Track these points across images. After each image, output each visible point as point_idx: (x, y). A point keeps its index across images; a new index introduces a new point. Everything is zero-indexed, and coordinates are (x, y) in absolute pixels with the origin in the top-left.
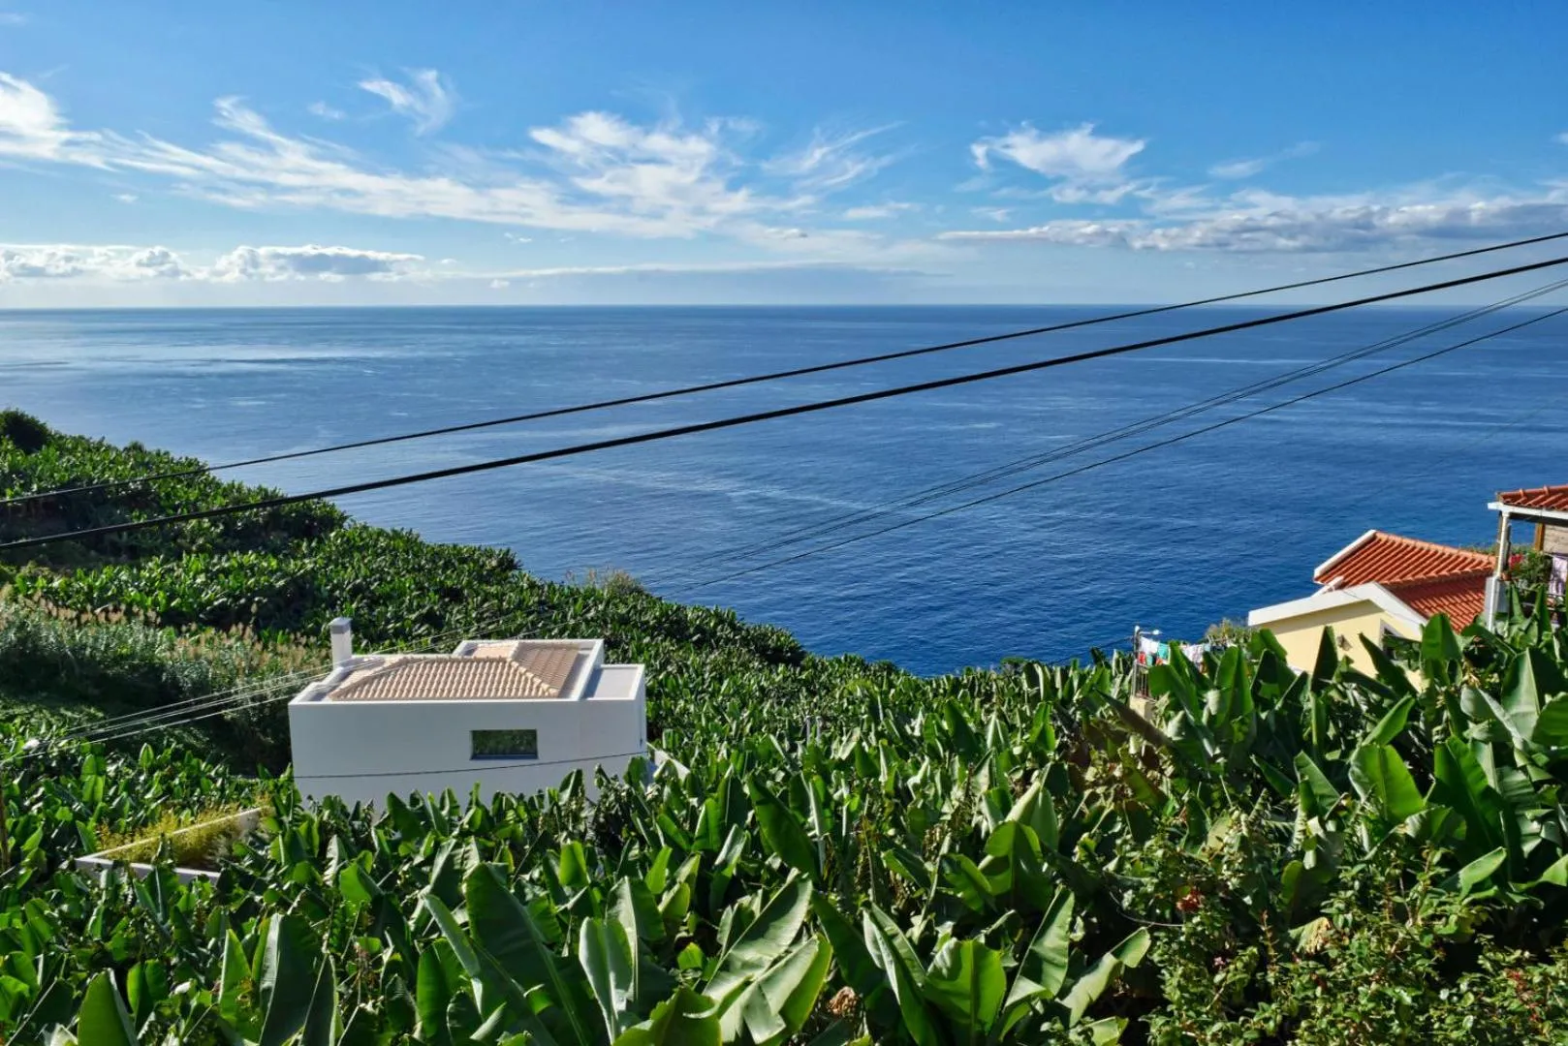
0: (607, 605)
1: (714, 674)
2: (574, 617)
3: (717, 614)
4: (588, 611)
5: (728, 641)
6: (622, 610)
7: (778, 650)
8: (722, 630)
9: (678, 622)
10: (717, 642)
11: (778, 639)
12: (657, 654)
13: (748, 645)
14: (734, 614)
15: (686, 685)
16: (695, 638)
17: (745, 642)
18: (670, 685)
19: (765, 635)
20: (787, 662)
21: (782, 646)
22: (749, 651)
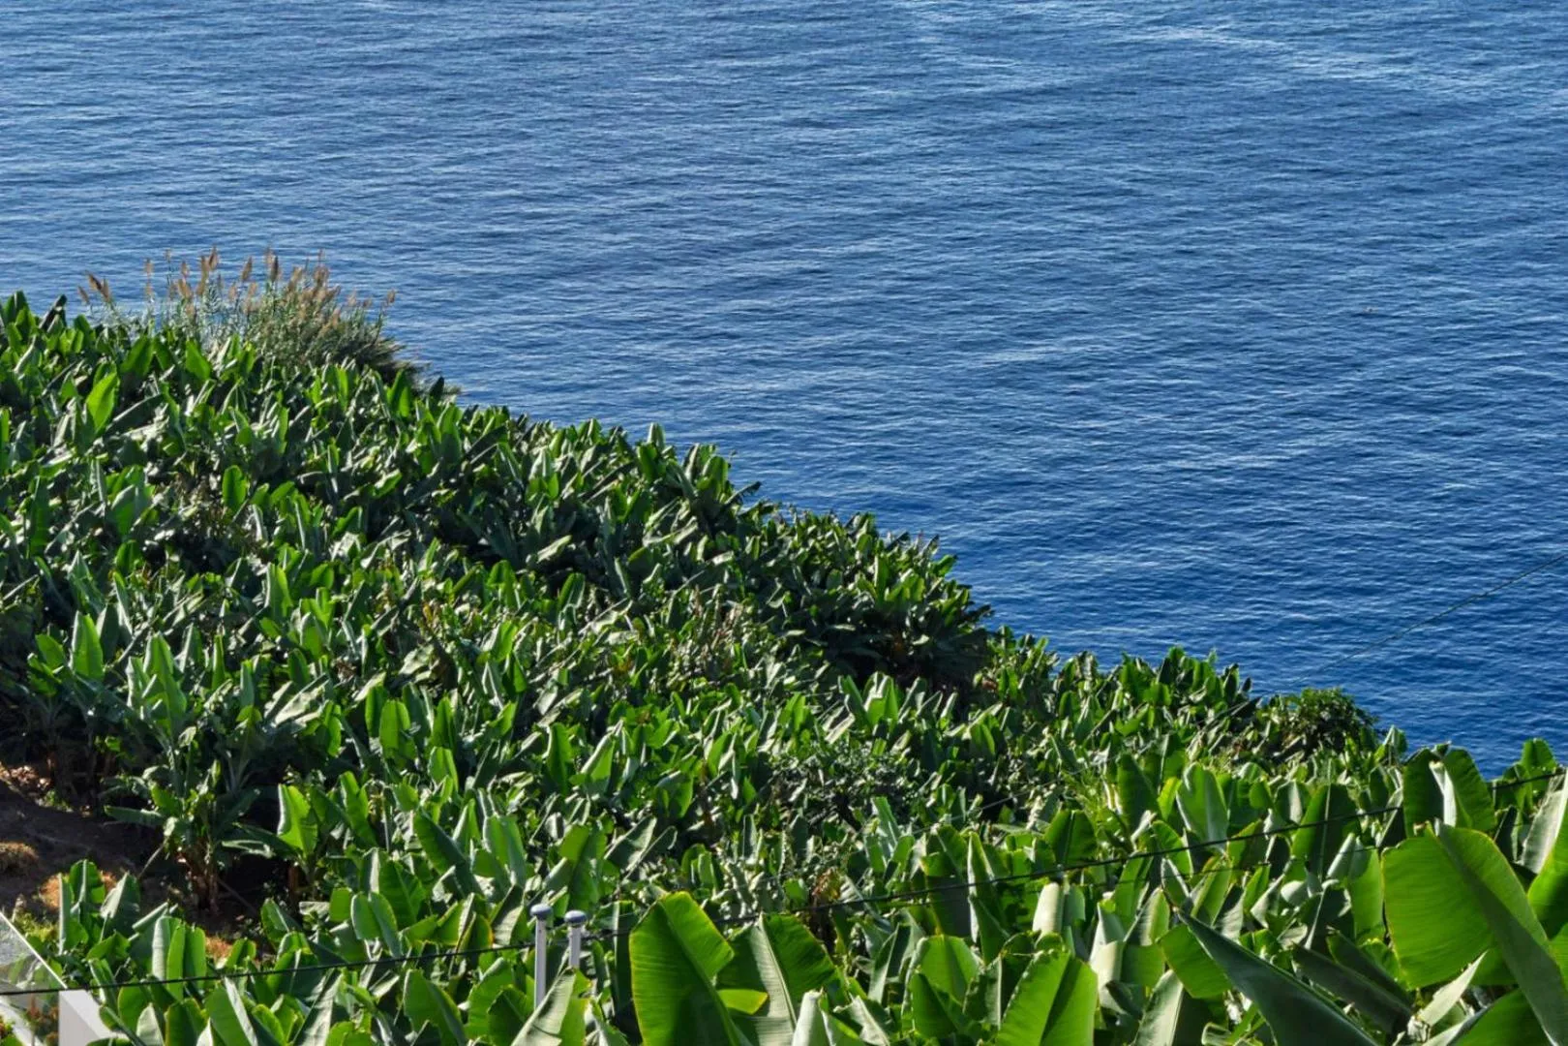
0: (215, 400)
1: (575, 696)
2: (79, 438)
3: (653, 462)
4: (144, 418)
5: (680, 569)
6: (270, 424)
7: (881, 618)
8: (664, 526)
9: (492, 486)
10: (636, 575)
11: (890, 579)
12: (365, 606)
13: (762, 590)
14: (718, 466)
15: (449, 735)
16: (547, 553)
17: (755, 577)
18: (388, 730)
19: (840, 557)
20: (902, 671)
21: (899, 605)
22: (762, 615)
